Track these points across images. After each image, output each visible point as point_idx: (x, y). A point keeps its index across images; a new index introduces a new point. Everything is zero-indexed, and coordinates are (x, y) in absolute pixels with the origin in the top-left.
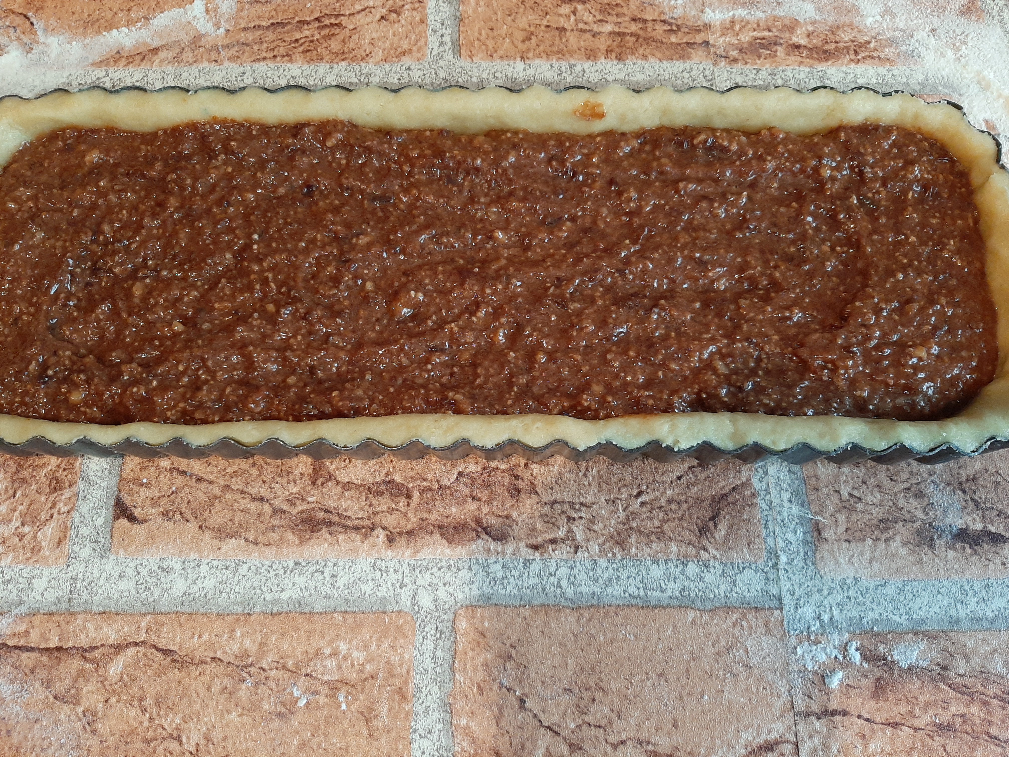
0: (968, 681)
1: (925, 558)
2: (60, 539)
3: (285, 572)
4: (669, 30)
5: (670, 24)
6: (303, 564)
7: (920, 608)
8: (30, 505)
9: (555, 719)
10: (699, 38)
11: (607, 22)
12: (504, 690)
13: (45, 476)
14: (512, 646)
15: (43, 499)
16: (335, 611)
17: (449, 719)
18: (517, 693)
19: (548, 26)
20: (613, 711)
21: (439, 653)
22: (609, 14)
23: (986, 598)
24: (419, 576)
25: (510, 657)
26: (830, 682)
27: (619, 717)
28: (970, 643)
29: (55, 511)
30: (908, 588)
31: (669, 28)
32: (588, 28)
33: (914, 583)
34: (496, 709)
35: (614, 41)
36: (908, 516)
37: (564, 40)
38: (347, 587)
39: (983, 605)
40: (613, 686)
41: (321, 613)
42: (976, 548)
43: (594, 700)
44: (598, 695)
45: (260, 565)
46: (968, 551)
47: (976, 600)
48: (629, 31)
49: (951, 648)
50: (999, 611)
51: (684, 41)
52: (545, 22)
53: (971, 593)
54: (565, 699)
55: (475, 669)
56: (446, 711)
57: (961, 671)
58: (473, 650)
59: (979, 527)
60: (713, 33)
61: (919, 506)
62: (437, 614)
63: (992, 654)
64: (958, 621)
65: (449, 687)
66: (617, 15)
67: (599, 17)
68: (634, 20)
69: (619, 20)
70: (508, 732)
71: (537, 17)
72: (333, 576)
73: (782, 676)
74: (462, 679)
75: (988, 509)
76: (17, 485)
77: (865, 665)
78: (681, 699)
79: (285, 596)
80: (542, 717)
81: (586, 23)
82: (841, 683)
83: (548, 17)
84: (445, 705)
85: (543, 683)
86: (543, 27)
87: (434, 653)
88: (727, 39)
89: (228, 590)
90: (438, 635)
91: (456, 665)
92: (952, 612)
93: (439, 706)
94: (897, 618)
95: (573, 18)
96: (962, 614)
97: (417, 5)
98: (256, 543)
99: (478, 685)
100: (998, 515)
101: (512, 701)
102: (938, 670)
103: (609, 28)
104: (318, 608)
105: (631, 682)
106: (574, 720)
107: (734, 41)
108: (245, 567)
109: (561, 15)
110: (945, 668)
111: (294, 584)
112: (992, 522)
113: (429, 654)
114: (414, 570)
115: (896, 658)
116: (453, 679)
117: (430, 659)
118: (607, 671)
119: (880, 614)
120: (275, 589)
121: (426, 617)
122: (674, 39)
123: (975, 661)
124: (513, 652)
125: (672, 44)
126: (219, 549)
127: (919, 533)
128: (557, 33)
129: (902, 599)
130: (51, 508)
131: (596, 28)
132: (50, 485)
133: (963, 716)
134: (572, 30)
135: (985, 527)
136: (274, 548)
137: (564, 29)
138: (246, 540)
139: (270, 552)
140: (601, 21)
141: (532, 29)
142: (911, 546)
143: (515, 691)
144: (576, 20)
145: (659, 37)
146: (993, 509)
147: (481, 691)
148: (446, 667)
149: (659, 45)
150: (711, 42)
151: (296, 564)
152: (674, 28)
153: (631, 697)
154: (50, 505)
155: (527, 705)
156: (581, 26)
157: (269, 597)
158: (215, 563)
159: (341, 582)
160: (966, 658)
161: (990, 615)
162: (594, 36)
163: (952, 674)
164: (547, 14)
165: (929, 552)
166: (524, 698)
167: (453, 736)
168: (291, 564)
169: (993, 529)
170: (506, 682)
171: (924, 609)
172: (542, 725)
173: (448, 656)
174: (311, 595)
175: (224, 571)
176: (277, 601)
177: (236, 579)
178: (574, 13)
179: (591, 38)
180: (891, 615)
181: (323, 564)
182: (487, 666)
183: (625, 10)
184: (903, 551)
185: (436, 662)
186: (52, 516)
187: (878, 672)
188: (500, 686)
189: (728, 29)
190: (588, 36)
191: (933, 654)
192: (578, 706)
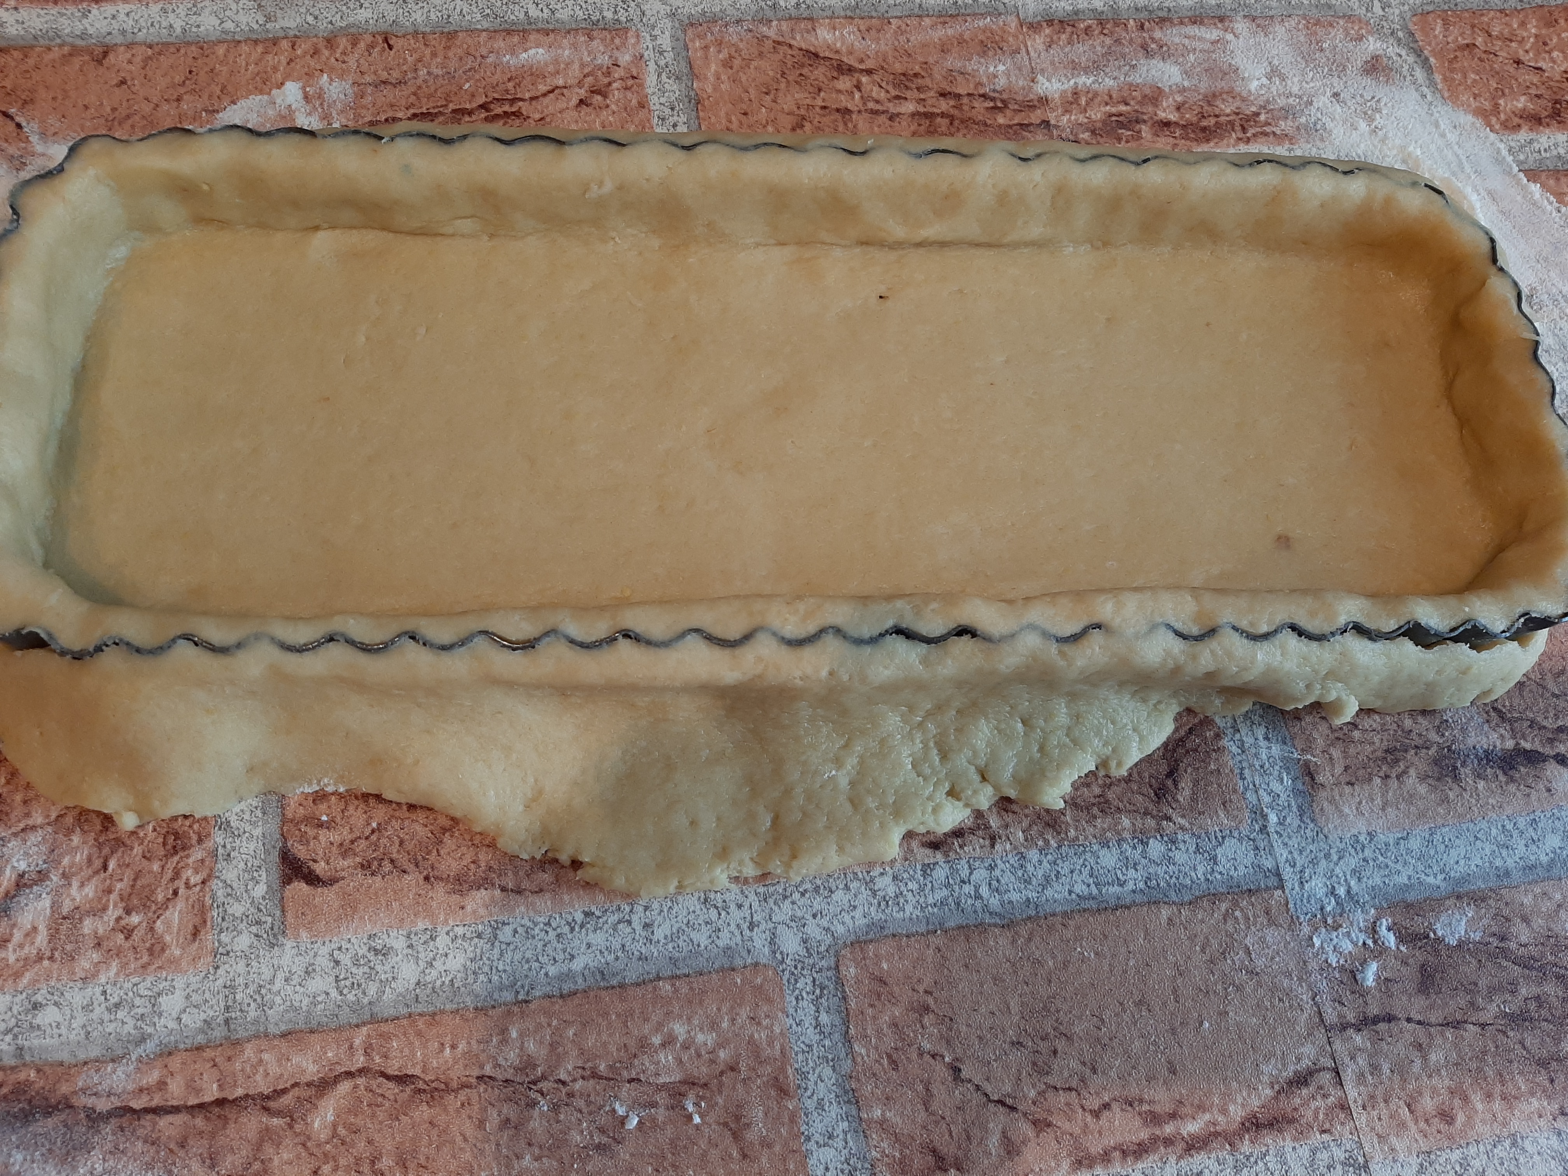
0: (1533, 950)
1: (1451, 795)
2: (195, 927)
3: (572, 930)
4: (992, 108)
5: (993, 99)
6: (598, 913)
7: (1457, 862)
8: (135, 880)
9: (1008, 1088)
10: (1035, 117)
11: (906, 99)
12: (927, 1057)
13: (155, 830)
14: (926, 992)
15: (156, 867)
16: (659, 978)
17: (854, 1112)
18: (947, 1059)
19: (824, 108)
20: (1084, 1064)
21: (824, 1018)
22: (907, 88)
23: (1535, 838)
24: (776, 908)
25: (927, 1009)
26: (1364, 979)
27: (1094, 1070)
28: (1528, 900)
29: (180, 884)
30: (1438, 837)
31: (992, 104)
32: (878, 107)
33: (1444, 830)
34: (920, 1088)
35: (920, 125)
36: (1419, 742)
37: (850, 125)
38: (671, 938)
39: (1534, 847)
40: (1078, 1029)
41: (638, 985)
42: (1511, 773)
43: (1055, 1052)
44: (1061, 1044)
45: (529, 924)
46: (1502, 778)
47: (1523, 842)
48: (939, 111)
49: (1506, 912)
50: (1554, 852)
51: (1016, 122)
52: (820, 103)
53: (1515, 834)
54: (1016, 1056)
55: (879, 1032)
56: (849, 1102)
57: (1524, 939)
58: (872, 1006)
59: (1510, 744)
60: (1053, 110)
61: (1430, 726)
62: (811, 961)
63: (1557, 912)
64: (1507, 874)
65: (846, 1066)
66: (918, 89)
67: (894, 92)
68: (943, 95)
69: (922, 96)
70: (944, 1118)
71: (807, 95)
72: (646, 926)
73: (1300, 979)
74: (863, 1051)
75: (1517, 720)
76: (106, 850)
77: (1403, 948)
78: (1173, 1031)
79: (577, 965)
80: (989, 1089)
81: (877, 102)
82: (1378, 978)
83: (822, 94)
84: (846, 1092)
85: (980, 1038)
86: (818, 109)
87: (817, 1019)
88: (1073, 118)
89: (486, 969)
90: (818, 992)
91: (852, 1031)
92: (1498, 863)
93: (837, 1096)
94: (1431, 880)
95: (857, 95)
96: (1510, 863)
97: (630, 82)
98: (519, 892)
99: (889, 1056)
100: (1530, 726)
101: (941, 1071)
102: (1495, 942)
103: (909, 107)
104: (631, 976)
105: (1102, 1020)
106: (1034, 1086)
107: (1082, 119)
108: (508, 930)
109: (839, 91)
110: (1503, 939)
111: (589, 946)
112: (1524, 737)
113: (808, 1021)
114: (765, 900)
115: (1440, 933)
116: (851, 1052)
117: (811, 1029)
118: (1065, 1007)
119: (1409, 878)
120: (560, 957)
121: (796, 968)
122: (1001, 120)
123: (1538, 922)
124: (930, 1001)
125: (1000, 126)
126: (463, 908)
127: (1436, 762)
128: (838, 116)
129: (1432, 852)
130: (172, 880)
131: (892, 108)
132: (164, 844)
133: (1537, 998)
134: (859, 112)
135: (1517, 744)
136: (548, 895)
137: (848, 111)
138: (503, 889)
139: (544, 903)
140: (897, 97)
141: (802, 112)
142: (1430, 781)
143: (943, 1057)
144: (862, 97)
145: (980, 118)
146: (1522, 719)
147: (894, 1064)
148: (836, 1036)
149: (982, 128)
150: (1053, 122)
151: (587, 914)
152: (999, 104)
153: (1106, 1040)
154: (169, 874)
155: (964, 1074)
156: (871, 105)
157: (552, 970)
158: (460, 931)
159: (659, 934)
160: (1525, 920)
161: (1544, 859)
162: (891, 119)
163: (1513, 945)
164: (820, 90)
165: (1455, 786)
166: (958, 1064)
167: (865, 1137)
168: (579, 917)
169: (1528, 746)
170: (927, 1046)
171: (1462, 862)
172: (990, 1101)
173: (837, 1021)
174: (617, 958)
175: (476, 940)
176: (569, 975)
177: (496, 951)
178: (858, 87)
179: (888, 122)
180: (1423, 876)
181: (628, 909)
182: (896, 1025)
183: (928, 82)
184: (1422, 789)
185: (821, 1032)
186: (175, 893)
187: (1421, 956)
188: (921, 1055)
189: (1072, 103)
190: (883, 118)
191: (1485, 921)
192: (1034, 1064)
